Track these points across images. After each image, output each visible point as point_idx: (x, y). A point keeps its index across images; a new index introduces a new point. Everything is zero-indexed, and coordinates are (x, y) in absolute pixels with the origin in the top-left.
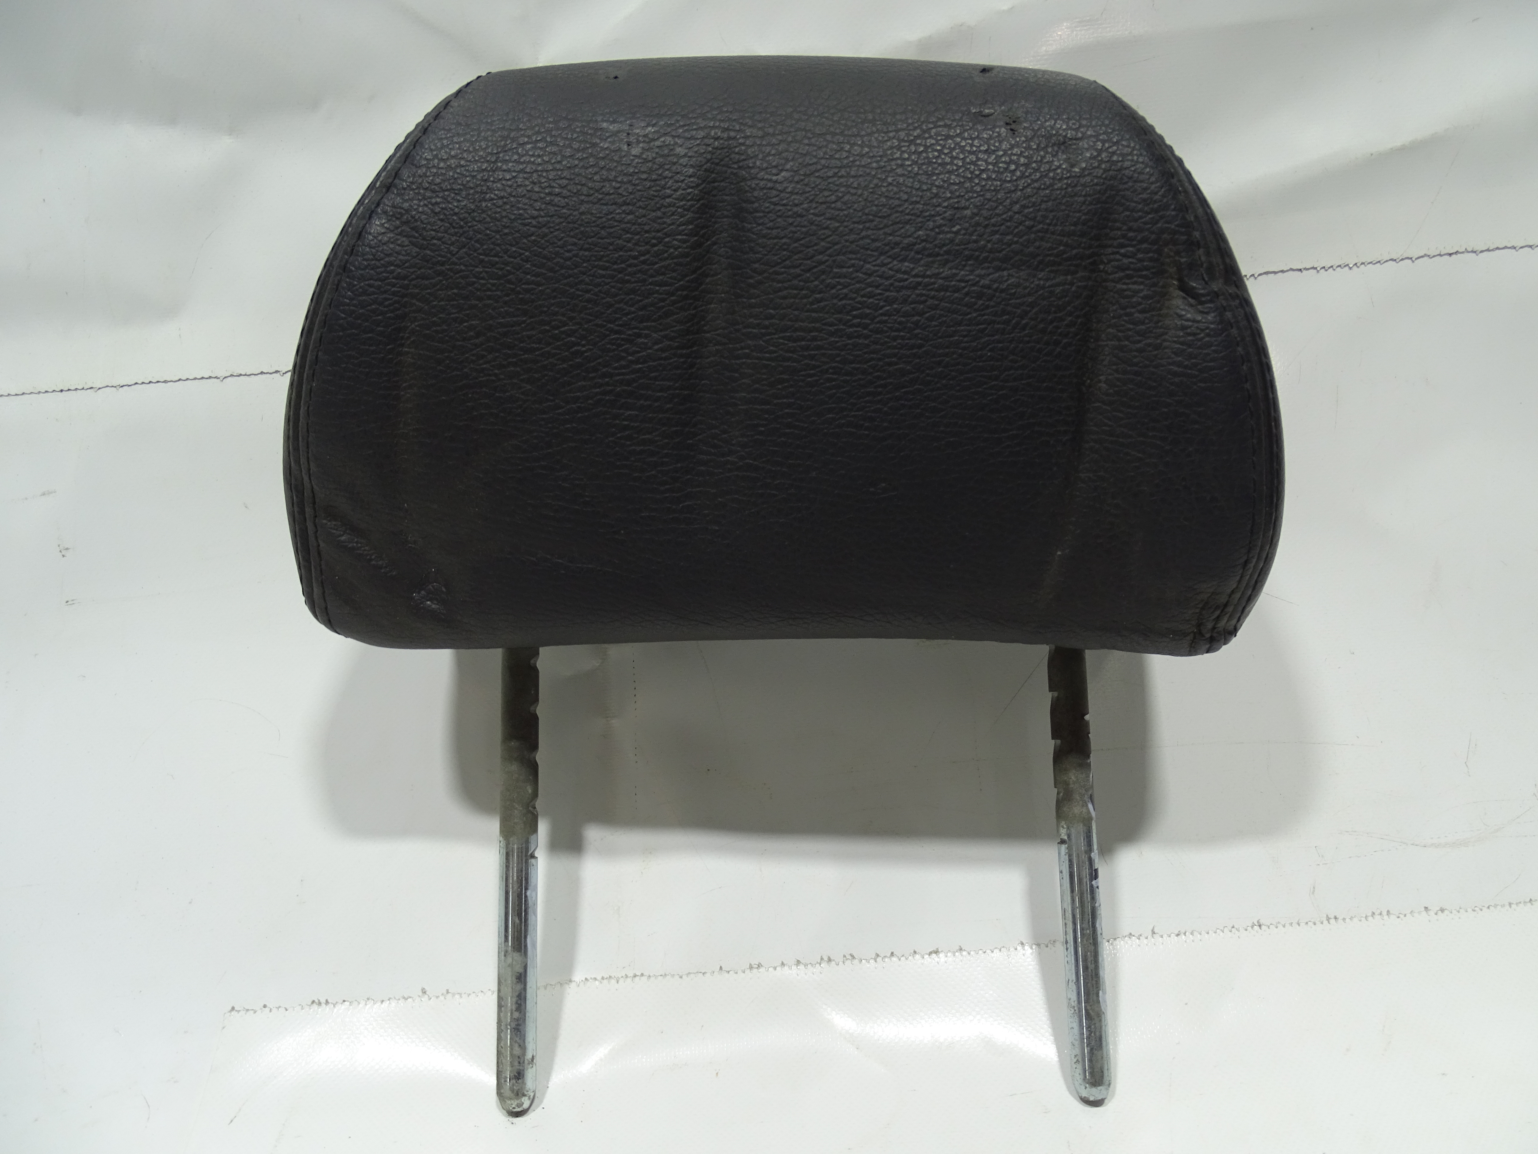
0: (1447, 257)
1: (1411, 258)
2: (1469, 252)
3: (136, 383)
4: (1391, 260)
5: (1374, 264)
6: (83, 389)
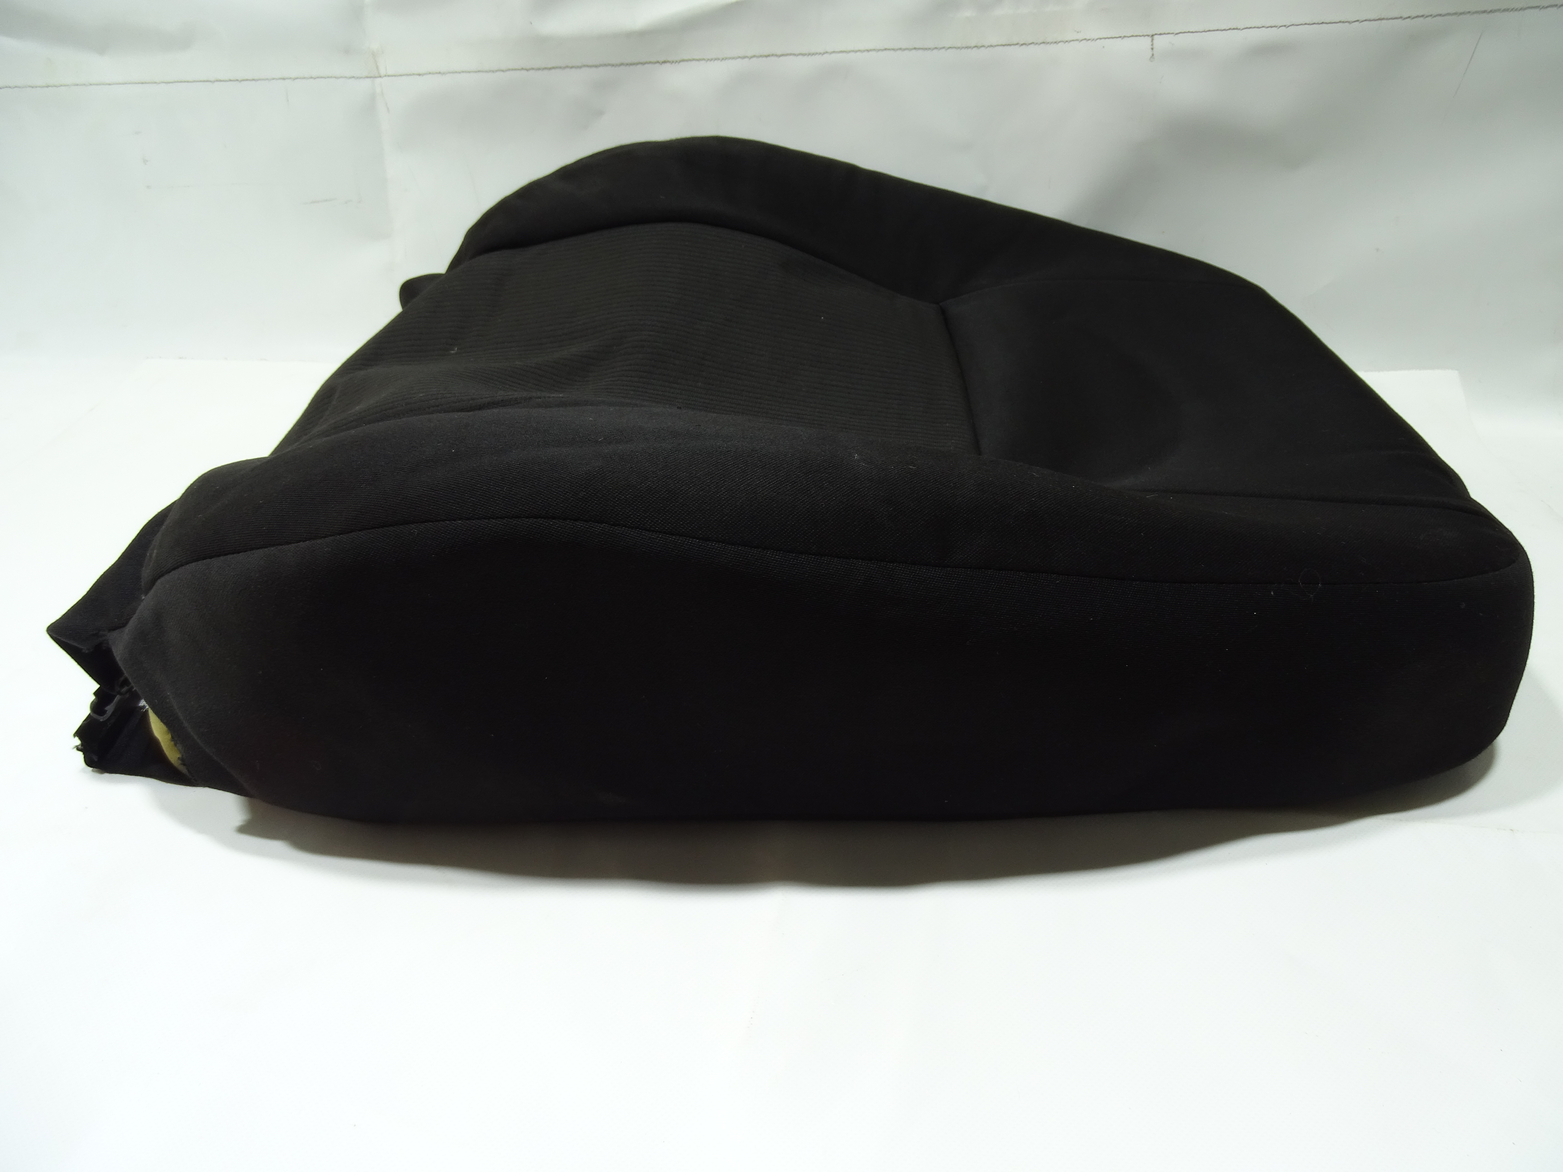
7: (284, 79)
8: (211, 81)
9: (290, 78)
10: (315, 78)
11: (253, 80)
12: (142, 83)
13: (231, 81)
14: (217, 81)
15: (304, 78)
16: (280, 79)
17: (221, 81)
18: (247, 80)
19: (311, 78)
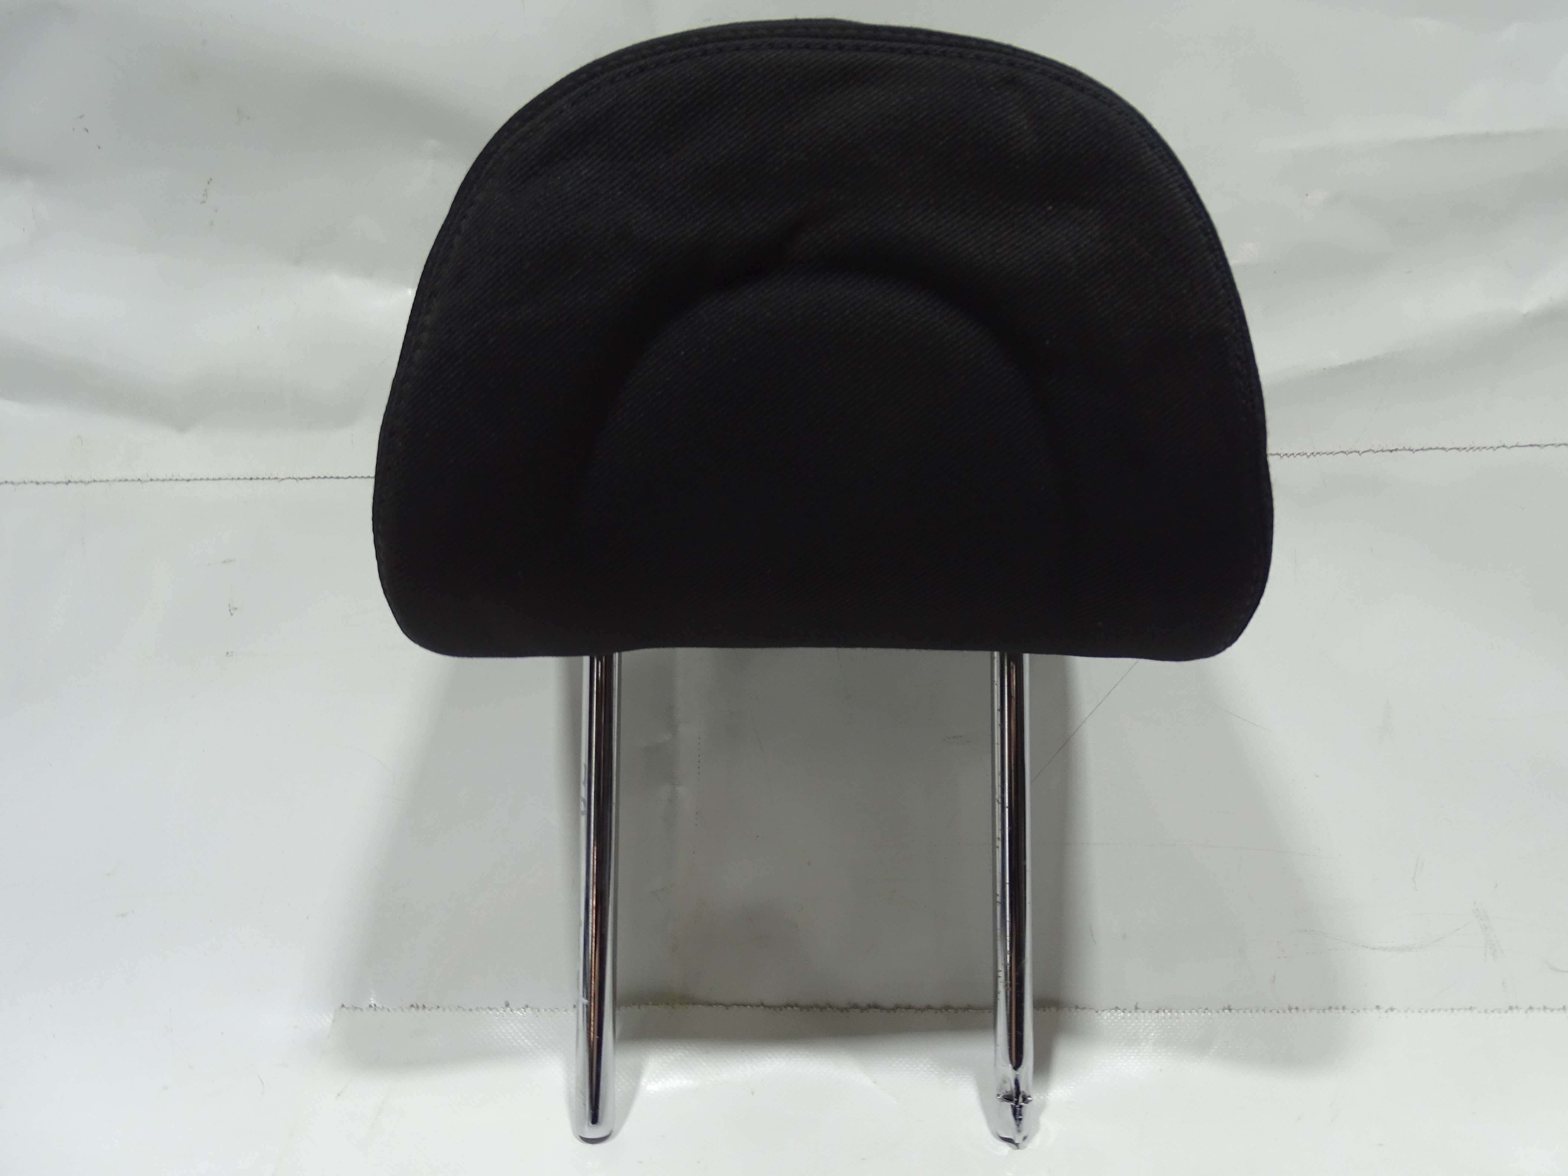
0: (1388, 453)
1: (1359, 452)
2: (1406, 450)
3: (313, 477)
4: (1342, 452)
5: (1328, 454)
6: (269, 478)
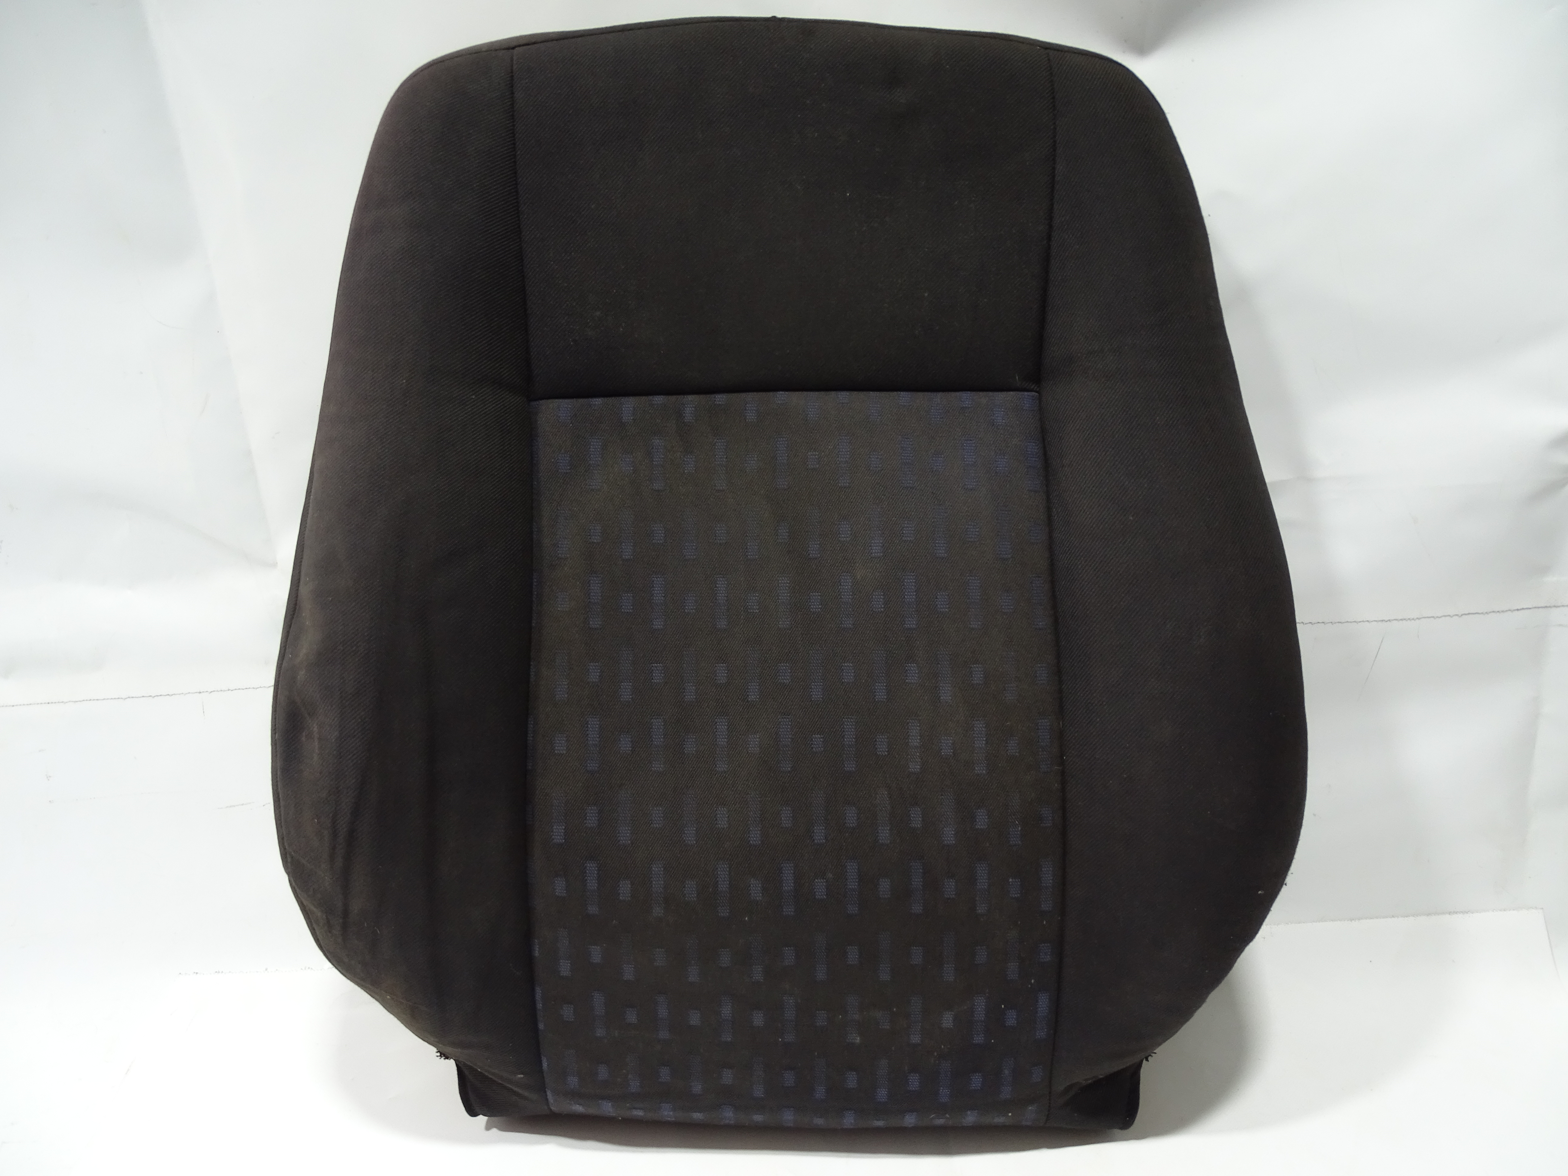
7: (200, 693)
8: (122, 698)
9: (207, 691)
10: (232, 690)
11: (168, 695)
12: (48, 703)
13: (143, 696)
14: (129, 697)
15: (221, 691)
16: (196, 692)
17: (133, 697)
18: (161, 695)
19: (229, 690)
